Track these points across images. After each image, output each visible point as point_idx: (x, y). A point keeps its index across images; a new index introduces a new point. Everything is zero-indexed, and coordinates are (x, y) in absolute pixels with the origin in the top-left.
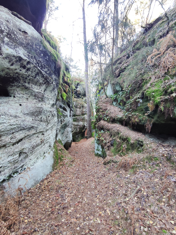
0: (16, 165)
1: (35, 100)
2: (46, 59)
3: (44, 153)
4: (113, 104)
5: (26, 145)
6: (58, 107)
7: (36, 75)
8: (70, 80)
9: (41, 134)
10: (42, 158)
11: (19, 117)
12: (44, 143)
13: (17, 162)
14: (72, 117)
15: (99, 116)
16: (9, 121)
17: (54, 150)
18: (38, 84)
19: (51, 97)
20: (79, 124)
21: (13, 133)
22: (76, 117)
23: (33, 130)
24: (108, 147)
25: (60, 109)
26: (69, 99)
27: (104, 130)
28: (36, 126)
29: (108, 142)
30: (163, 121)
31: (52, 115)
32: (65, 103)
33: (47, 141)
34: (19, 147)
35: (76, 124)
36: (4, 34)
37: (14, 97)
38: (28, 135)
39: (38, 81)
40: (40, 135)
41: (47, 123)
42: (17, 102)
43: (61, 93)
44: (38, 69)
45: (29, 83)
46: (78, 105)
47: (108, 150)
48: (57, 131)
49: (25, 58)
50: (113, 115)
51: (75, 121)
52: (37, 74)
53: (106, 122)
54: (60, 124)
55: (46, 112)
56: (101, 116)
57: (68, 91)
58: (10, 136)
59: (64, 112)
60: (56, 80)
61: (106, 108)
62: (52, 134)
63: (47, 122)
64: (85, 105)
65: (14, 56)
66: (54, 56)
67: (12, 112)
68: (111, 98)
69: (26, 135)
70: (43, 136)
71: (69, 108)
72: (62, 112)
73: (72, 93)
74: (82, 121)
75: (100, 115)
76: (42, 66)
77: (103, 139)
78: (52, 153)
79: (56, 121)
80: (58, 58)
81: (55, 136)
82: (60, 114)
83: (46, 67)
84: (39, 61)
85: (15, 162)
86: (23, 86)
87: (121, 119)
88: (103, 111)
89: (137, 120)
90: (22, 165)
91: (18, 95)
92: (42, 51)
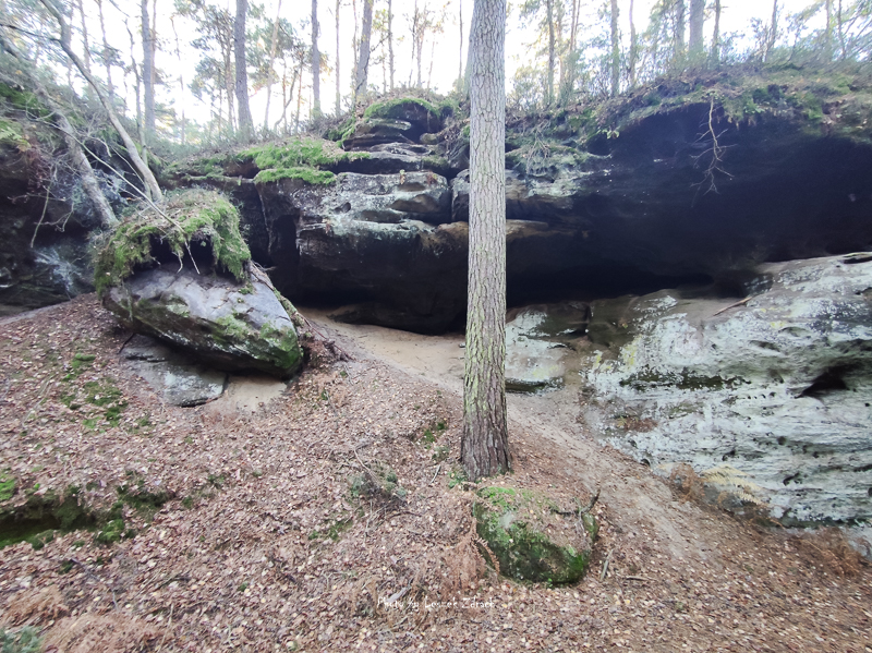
0: (862, 508)
11: (863, 426)
13: (864, 503)
16: (844, 432)
21: (854, 452)
34: (867, 478)
37: (855, 390)
42: (861, 399)
49: (868, 338)
58: (849, 455)
65: (848, 342)
85: (861, 502)
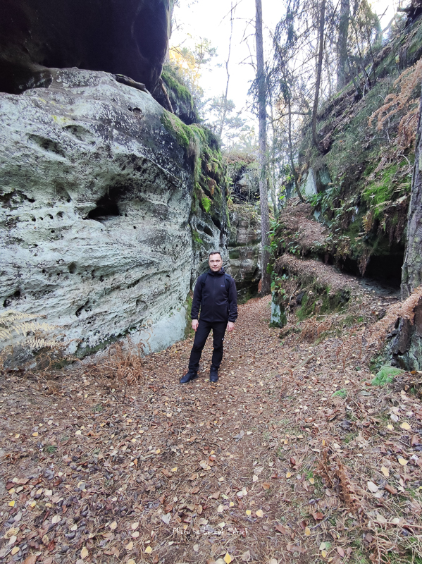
0: (133, 318)
1: (154, 219)
2: (170, 148)
3: (171, 308)
4: (314, 217)
5: (145, 290)
6: (193, 228)
7: (155, 178)
8: (219, 167)
9: (165, 275)
10: (168, 315)
11: (134, 246)
12: (170, 291)
13: (134, 313)
14: (225, 247)
15: (279, 244)
16: (122, 252)
17: (186, 306)
18: (158, 191)
19: (179, 210)
20: (245, 264)
21: (127, 270)
22: (238, 248)
23: (153, 267)
24: (291, 306)
25: (198, 230)
26: (218, 210)
27: (287, 275)
28: (157, 261)
29: (292, 298)
30: (387, 251)
31: (183, 243)
32: (207, 218)
33: (176, 288)
34: (135, 292)
35: (236, 264)
36: (112, 124)
38: (147, 275)
39: (158, 187)
40: (164, 277)
41: (173, 257)
42: (130, 222)
43: (199, 198)
44: (158, 168)
45: (145, 192)
46: (243, 220)
47: (290, 312)
48: (192, 273)
49: (140, 155)
50: (307, 242)
51: (236, 258)
52: (157, 175)
53: (293, 258)
54: (198, 260)
55: (171, 238)
56: (284, 245)
57: (216, 192)
58: (125, 274)
59: (206, 238)
60: (187, 178)
61: (296, 226)
62: (182, 278)
63: (175, 256)
64: (260, 219)
65: (126, 156)
66: (182, 137)
67: (125, 238)
68: (311, 202)
69: (144, 275)
70: (168, 279)
71: (217, 228)
72: (203, 237)
73: (226, 194)
74: (251, 259)
75: (283, 241)
76: (163, 161)
77: (284, 291)
78: (183, 309)
79: (190, 254)
80: (190, 138)
81: (189, 283)
82: (199, 240)
83: (171, 162)
84: (159, 154)
85: (132, 313)
86: (138, 197)
87: (321, 249)
88: (289, 234)
89: (346, 251)
90: (141, 318)
91: (131, 213)
92: (163, 137)
